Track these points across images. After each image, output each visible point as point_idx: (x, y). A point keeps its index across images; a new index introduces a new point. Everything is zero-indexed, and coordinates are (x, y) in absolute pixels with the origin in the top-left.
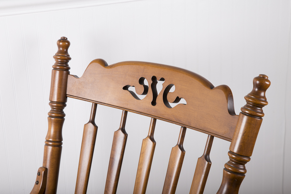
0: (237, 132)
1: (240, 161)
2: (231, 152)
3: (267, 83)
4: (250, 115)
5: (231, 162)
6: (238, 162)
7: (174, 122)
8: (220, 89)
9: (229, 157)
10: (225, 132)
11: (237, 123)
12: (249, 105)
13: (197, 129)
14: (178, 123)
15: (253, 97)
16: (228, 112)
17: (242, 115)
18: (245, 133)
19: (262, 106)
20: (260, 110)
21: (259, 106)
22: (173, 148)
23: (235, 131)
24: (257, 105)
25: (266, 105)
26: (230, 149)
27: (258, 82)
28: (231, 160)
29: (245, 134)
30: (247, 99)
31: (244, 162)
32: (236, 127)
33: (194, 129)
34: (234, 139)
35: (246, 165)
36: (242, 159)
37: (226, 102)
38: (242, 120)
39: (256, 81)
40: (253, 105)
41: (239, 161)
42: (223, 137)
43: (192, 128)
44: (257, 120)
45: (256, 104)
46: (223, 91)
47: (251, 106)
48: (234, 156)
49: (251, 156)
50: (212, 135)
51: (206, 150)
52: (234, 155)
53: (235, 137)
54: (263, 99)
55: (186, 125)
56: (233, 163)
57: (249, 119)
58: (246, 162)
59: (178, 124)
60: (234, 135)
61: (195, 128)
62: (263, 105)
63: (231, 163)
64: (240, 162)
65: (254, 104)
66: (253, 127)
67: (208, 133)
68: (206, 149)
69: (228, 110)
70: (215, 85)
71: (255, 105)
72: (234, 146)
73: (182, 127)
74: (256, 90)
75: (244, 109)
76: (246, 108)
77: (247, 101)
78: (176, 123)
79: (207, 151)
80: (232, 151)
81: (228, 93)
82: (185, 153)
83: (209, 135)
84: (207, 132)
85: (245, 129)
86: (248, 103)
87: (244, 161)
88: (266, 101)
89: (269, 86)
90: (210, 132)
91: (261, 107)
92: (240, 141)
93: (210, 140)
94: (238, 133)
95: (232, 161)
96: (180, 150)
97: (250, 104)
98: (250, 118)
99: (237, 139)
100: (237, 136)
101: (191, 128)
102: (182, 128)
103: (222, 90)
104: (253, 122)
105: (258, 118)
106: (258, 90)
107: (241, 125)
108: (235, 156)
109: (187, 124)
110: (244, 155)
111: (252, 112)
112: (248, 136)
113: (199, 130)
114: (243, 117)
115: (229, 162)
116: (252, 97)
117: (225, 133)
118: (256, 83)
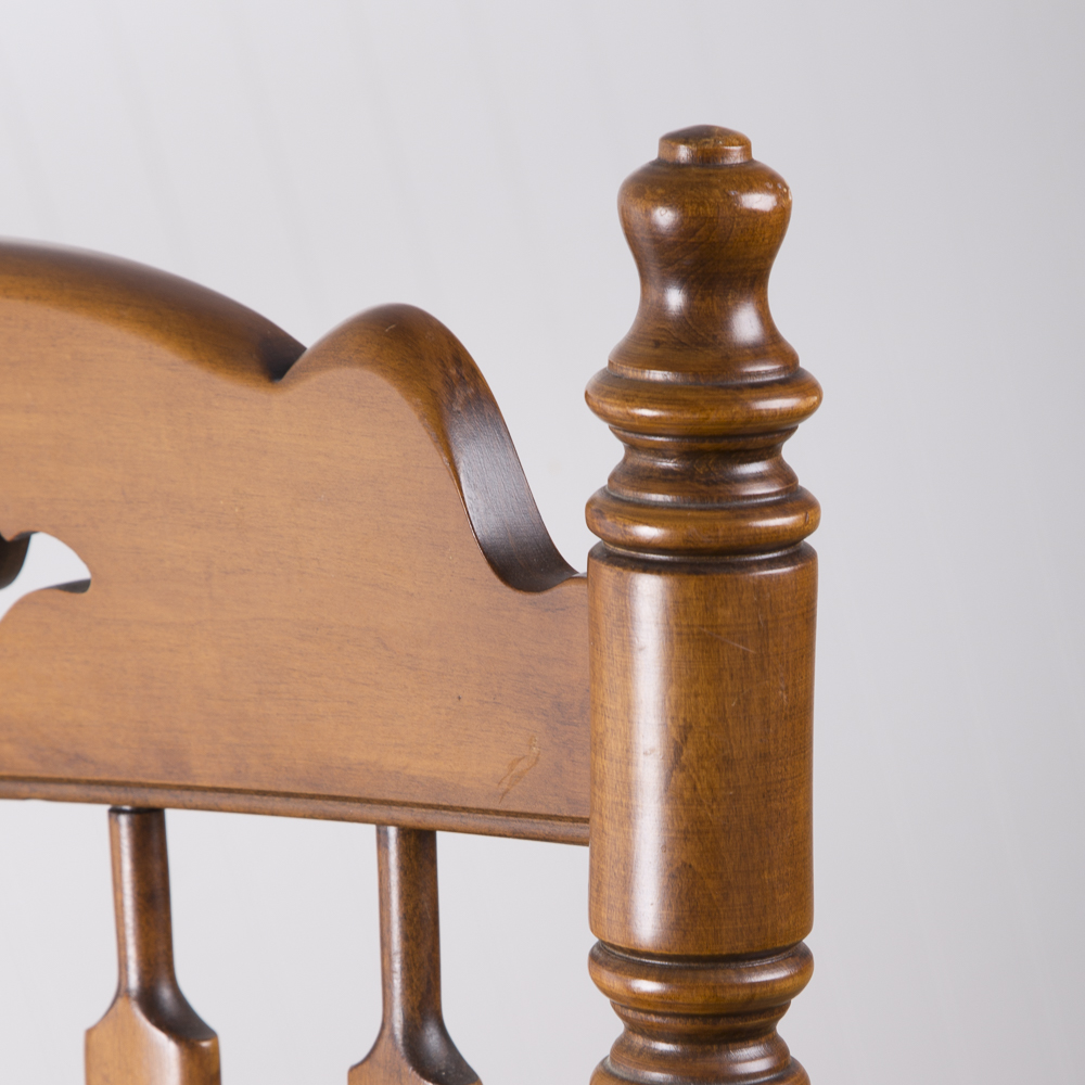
0: (613, 745)
1: (716, 1017)
2: (613, 957)
3: (759, 201)
4: (680, 562)
5: (639, 1041)
6: (698, 1025)
7: (25, 788)
8: (349, 362)
9: (607, 1000)
10: (520, 767)
11: (592, 664)
12: (644, 460)
13: (257, 801)
14: (70, 782)
15: (658, 375)
16: (487, 569)
17: (608, 574)
18: (685, 739)
19: (766, 438)
20: (759, 478)
21: (741, 443)
22: (89, 1032)
23: (596, 745)
24: (724, 444)
25: (803, 414)
26: (595, 923)
27: (664, 217)
28: (633, 1027)
29: (689, 752)
30: (614, 409)
31: (761, 1012)
32: (590, 708)
33: (226, 800)
34: (607, 825)
35: (784, 1028)
36: (729, 995)
37: (446, 475)
38: (626, 619)
39: (648, 213)
40: (685, 455)
41: (705, 1017)
42: (508, 814)
43: (211, 798)
44: (759, 587)
45: (713, 437)
46: (384, 372)
47: (667, 471)
48: (647, 986)
49: (806, 928)
50: (410, 818)
51: (397, 982)
52: (646, 977)
53: (609, 797)
54: (765, 369)
55: (142, 786)
56: (663, 1047)
57: (685, 601)
58: (773, 1004)
59: (72, 790)
60: (595, 781)
61: (240, 791)
62: (784, 426)
63: (641, 1051)
64: (723, 1025)
65: (686, 443)
66: (745, 656)
67: (365, 810)
68: (397, 966)
69: (485, 554)
70: (307, 327)
71: (706, 445)
72: (627, 885)
73: (115, 811)
74: (675, 299)
75: (617, 512)
76: (629, 494)
77: (625, 429)
78: (53, 789)
79: (408, 983)
80: (617, 938)
81: (437, 384)
82: (215, 1052)
83: (381, 826)
84: (354, 809)
85: (677, 706)
86: (632, 447)
87: (751, 1000)
88: (794, 379)
89: (776, 224)
90: (378, 795)
91: (770, 451)
92: (666, 829)
93: (405, 870)
94: (627, 759)
95: (642, 1033)
96: (160, 1037)
97: (659, 452)
98: (693, 581)
99: (628, 818)
100: (628, 788)
101: (198, 798)
102: (124, 819)
103: (376, 363)
104: (725, 613)
105: (772, 563)
106: (691, 296)
107: (627, 671)
108: (658, 979)
109: (152, 771)
110: (741, 947)
111: (691, 527)
112: (727, 763)
113: (278, 803)
114: (625, 594)
115: (621, 1047)
116: (655, 384)
117: (520, 776)
118: (652, 228)
